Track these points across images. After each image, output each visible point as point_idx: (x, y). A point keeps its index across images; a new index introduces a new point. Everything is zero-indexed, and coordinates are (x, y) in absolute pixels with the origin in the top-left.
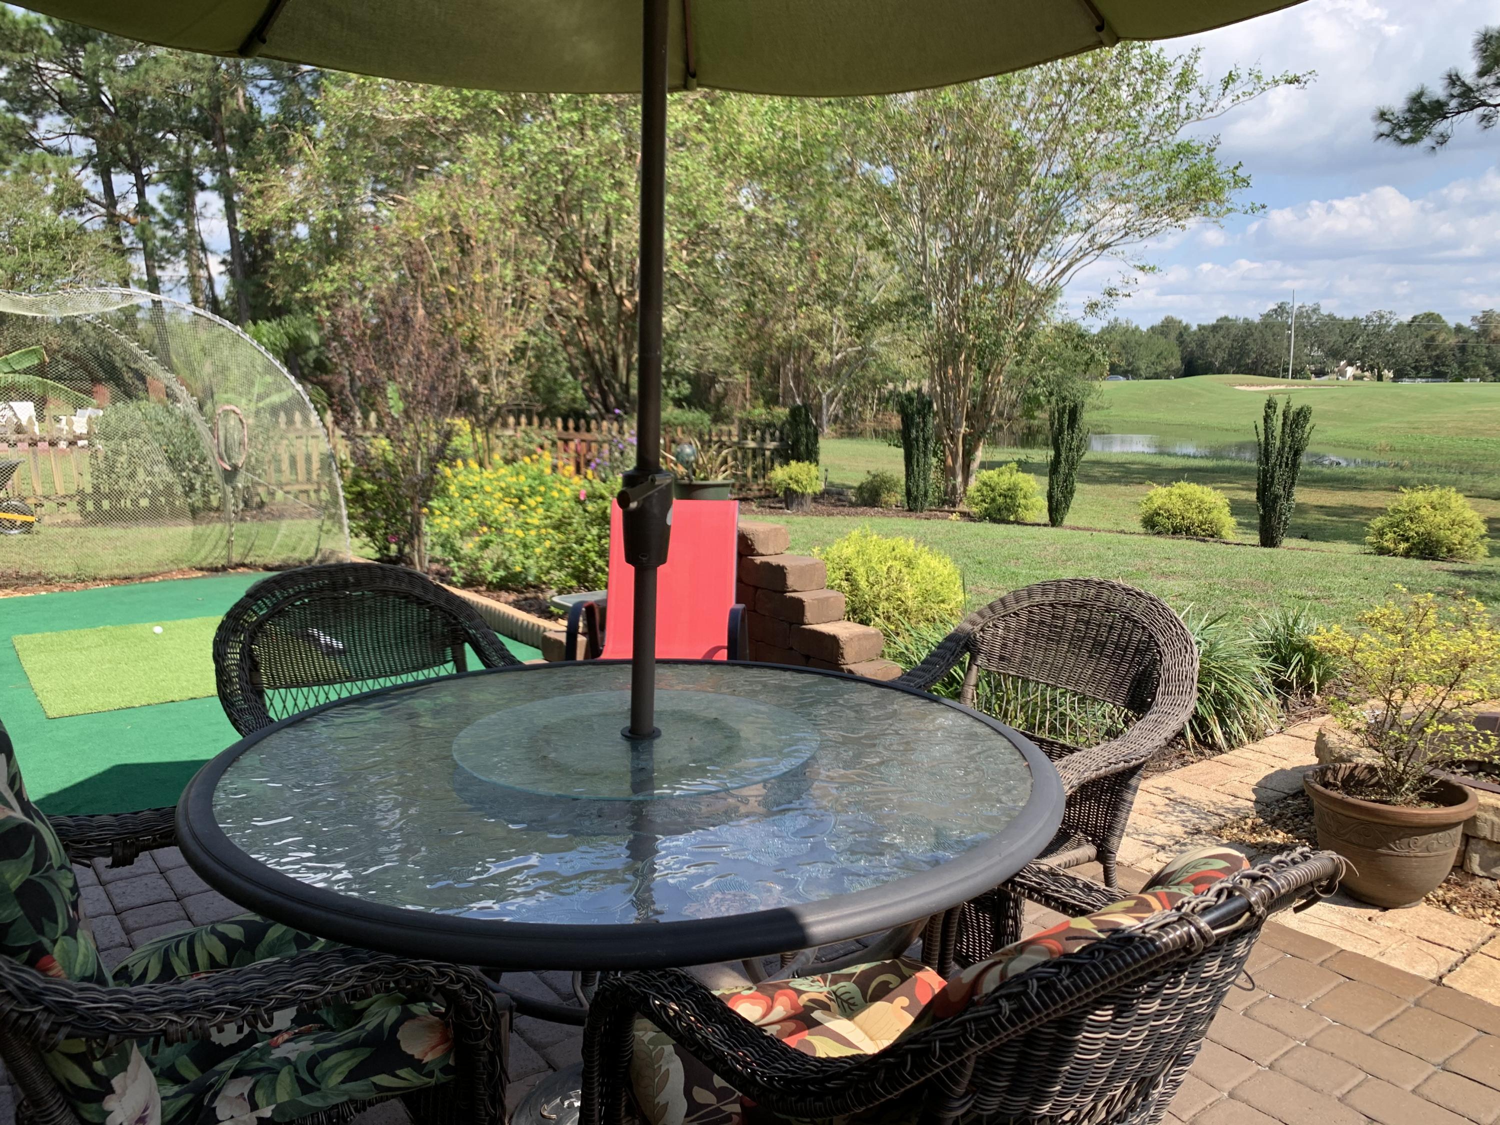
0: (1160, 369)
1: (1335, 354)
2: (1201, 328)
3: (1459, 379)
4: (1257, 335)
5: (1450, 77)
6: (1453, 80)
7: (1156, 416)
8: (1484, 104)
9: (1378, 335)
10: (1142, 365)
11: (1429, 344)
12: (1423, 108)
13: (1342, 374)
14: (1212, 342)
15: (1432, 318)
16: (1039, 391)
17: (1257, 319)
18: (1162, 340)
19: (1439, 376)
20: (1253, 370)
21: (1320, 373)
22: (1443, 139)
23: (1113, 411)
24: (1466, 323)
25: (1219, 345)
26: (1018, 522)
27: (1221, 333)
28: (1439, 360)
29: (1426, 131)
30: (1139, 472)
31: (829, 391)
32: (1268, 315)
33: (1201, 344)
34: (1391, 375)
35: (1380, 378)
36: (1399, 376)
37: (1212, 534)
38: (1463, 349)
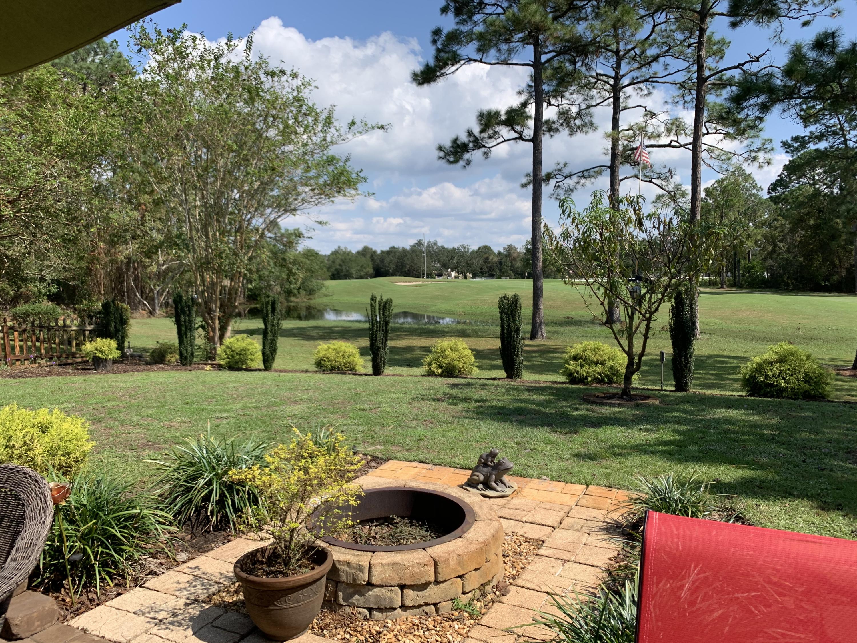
0: (362, 274)
1: (445, 266)
2: (382, 252)
3: (499, 278)
4: (409, 256)
5: (468, 132)
6: (470, 133)
7: (356, 299)
8: (484, 146)
9: (463, 256)
10: (353, 271)
11: (487, 259)
12: (458, 146)
13: (450, 275)
14: (387, 260)
15: (487, 248)
16: (292, 286)
17: (408, 248)
18: (363, 259)
19: (491, 276)
20: (408, 274)
21: (439, 275)
22: (469, 162)
23: (335, 297)
24: (502, 251)
25: (391, 261)
26: (247, 370)
27: (392, 255)
28: (491, 268)
29: (461, 158)
30: (338, 332)
31: (158, 288)
32: (414, 246)
33: (382, 261)
34: (471, 276)
35: (466, 278)
36: (475, 276)
37: (352, 370)
38: (500, 263)
